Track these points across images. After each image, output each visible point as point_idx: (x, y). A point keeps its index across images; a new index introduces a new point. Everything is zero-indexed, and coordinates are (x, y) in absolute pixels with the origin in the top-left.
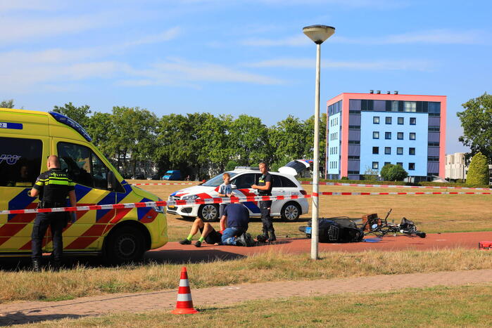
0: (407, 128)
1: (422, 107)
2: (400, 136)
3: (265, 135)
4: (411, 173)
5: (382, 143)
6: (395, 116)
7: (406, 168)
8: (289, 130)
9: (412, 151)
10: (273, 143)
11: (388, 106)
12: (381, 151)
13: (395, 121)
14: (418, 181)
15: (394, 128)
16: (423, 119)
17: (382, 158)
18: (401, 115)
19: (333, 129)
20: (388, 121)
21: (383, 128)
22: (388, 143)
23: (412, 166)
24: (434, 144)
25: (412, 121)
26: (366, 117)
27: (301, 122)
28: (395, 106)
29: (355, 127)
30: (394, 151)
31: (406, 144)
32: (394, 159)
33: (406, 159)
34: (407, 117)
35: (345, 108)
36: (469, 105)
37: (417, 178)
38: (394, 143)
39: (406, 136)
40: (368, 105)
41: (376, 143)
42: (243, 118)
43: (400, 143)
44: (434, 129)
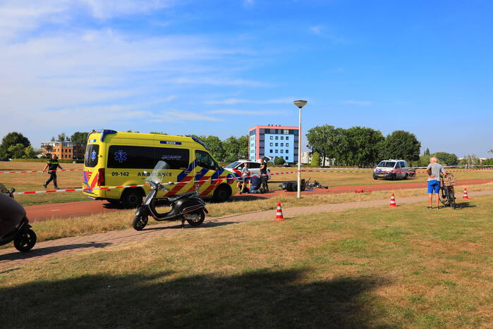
0: (285, 141)
1: (291, 132)
2: (282, 145)
3: (221, 144)
4: (287, 161)
5: (274, 148)
6: (279, 136)
7: (284, 158)
8: (232, 142)
9: (287, 151)
10: (224, 148)
11: (277, 131)
12: (274, 151)
13: (279, 138)
14: (290, 165)
15: (279, 141)
16: (292, 137)
17: (274, 154)
18: (282, 135)
19: (252, 142)
20: (277, 138)
21: (274, 141)
22: (277, 148)
23: (287, 158)
24: (296, 148)
25: (287, 138)
26: (267, 136)
27: (237, 138)
28: (280, 132)
29: (262, 141)
30: (279, 151)
31: (285, 148)
32: (279, 155)
33: (284, 155)
34: (285, 136)
35: (258, 132)
36: (310, 131)
37: (289, 163)
38: (279, 148)
39: (285, 145)
40: (267, 131)
41: (271, 148)
42: (210, 137)
43: (282, 148)
44: (296, 142)
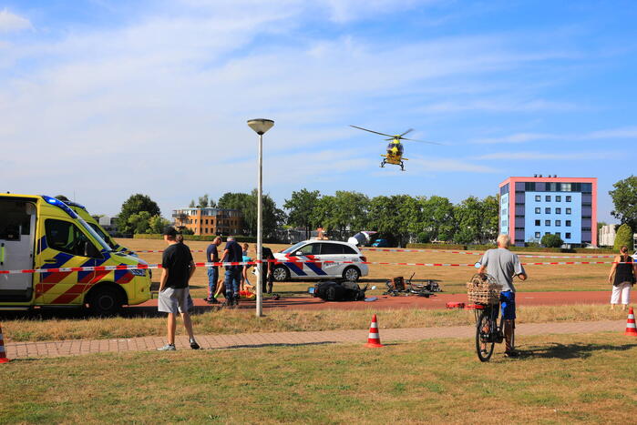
0: (563, 205)
1: (576, 187)
2: (558, 211)
3: (451, 211)
4: (566, 241)
5: (543, 217)
6: (553, 195)
7: (563, 237)
8: (470, 207)
9: (568, 223)
10: (457, 217)
11: (548, 187)
12: (543, 223)
13: (553, 199)
14: (574, 249)
15: (553, 205)
16: (577, 197)
17: (543, 229)
18: (558, 194)
19: (504, 206)
20: (548, 199)
21: (543, 205)
22: (548, 217)
23: (568, 235)
24: (587, 218)
25: (568, 199)
26: (529, 196)
27: (480, 200)
28: (553, 187)
29: (520, 205)
30: (553, 223)
31: (563, 217)
32: (553, 230)
33: (563, 230)
34: (563, 196)
35: (512, 189)
36: (618, 185)
37: (573, 245)
38: (553, 217)
39: (563, 211)
40: (530, 186)
41: (538, 217)
42: (434, 198)
43: (558, 217)
44: (587, 205)
